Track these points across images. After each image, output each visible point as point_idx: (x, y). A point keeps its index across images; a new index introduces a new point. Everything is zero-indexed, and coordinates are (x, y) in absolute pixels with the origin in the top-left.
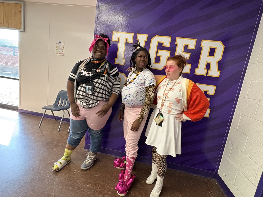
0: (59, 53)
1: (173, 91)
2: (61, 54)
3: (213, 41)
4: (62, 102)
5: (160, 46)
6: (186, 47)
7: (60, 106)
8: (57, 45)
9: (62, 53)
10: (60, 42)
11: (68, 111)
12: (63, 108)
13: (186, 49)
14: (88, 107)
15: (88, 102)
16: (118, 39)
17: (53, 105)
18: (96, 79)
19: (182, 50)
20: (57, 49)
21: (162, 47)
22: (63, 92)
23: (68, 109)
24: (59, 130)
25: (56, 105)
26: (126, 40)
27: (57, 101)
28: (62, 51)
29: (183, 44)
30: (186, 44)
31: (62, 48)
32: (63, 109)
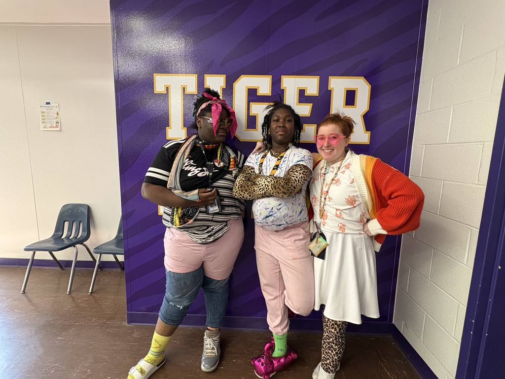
0: (50, 127)
1: (338, 184)
2: (54, 127)
3: (349, 78)
4: (70, 229)
5: (253, 95)
6: (302, 92)
7: (68, 237)
8: (44, 110)
9: (57, 127)
10: (48, 103)
11: (85, 246)
12: (74, 241)
13: (303, 97)
14: (211, 239)
15: (210, 229)
16: (167, 88)
17: (51, 239)
18: (218, 180)
19: (294, 98)
20: (43, 118)
21: (256, 97)
22: (70, 207)
23: (85, 243)
24: (68, 291)
25: (57, 237)
26: (182, 88)
27: (59, 228)
28: (55, 121)
29: (295, 89)
30: (302, 86)
31: (56, 116)
32: (73, 245)
